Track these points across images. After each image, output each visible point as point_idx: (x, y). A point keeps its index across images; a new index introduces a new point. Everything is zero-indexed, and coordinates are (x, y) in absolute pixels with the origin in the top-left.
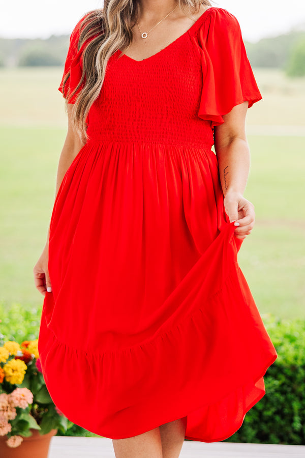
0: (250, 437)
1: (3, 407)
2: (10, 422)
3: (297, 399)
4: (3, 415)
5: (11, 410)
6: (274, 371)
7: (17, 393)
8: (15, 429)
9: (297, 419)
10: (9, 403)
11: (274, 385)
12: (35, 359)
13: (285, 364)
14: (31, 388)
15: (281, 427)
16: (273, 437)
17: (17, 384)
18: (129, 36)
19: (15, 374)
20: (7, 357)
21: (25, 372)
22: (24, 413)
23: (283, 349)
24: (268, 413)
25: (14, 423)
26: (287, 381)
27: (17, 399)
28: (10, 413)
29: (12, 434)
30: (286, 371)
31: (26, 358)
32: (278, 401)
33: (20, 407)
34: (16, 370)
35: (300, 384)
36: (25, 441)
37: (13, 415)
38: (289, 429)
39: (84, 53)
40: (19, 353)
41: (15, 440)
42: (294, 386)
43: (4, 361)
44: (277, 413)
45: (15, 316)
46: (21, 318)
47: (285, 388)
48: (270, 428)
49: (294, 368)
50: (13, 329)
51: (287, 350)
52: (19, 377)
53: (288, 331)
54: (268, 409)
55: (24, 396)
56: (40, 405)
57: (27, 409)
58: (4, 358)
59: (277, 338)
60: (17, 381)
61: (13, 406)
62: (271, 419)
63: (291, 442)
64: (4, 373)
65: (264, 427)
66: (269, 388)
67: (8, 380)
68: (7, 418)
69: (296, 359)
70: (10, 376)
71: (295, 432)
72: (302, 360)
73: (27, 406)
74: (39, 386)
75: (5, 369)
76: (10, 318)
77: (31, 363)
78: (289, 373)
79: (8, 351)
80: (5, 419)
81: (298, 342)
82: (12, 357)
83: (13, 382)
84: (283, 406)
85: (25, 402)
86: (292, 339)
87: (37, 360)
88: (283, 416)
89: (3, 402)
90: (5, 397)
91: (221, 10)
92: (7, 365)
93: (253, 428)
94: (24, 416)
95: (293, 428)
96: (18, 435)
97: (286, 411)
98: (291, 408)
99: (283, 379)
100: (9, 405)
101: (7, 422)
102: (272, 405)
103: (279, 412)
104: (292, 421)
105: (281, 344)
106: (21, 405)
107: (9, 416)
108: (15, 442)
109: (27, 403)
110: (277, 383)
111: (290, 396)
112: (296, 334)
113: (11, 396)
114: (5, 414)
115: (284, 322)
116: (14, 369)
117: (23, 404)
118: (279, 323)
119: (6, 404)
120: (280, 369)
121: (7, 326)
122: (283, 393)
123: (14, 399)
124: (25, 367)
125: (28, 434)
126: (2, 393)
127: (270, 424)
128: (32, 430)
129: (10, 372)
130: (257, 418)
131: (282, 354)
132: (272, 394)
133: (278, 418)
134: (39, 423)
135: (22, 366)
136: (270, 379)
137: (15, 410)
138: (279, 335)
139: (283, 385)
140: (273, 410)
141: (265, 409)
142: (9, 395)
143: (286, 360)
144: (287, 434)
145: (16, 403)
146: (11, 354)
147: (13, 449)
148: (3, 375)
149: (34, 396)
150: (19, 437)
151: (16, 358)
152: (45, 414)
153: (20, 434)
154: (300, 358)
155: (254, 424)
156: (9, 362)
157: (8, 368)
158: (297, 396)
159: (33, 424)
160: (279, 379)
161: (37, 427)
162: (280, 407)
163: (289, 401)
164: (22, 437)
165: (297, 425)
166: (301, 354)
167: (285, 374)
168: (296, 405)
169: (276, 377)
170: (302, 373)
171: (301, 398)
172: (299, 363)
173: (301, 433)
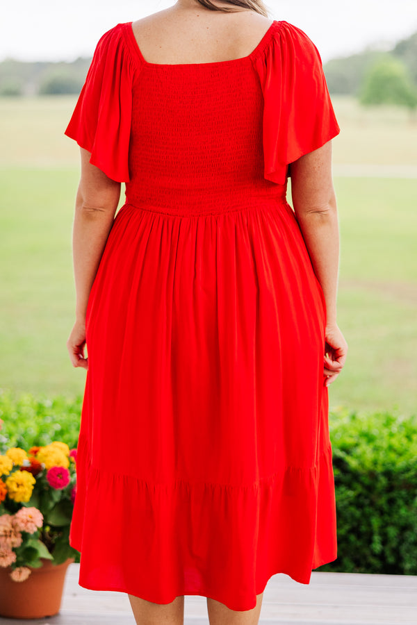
1: (5, 531)
2: (14, 550)
3: (377, 514)
4: (5, 541)
5: (15, 536)
6: (347, 478)
7: (23, 514)
8: (21, 559)
9: (377, 538)
10: (13, 526)
11: (348, 497)
12: (46, 470)
13: (361, 470)
14: (41, 507)
15: (357, 549)
16: (347, 561)
17: (23, 502)
19: (21, 489)
20: (10, 468)
21: (33, 487)
22: (32, 538)
23: (359, 451)
24: (341, 532)
25: (20, 552)
26: (365, 492)
27: (22, 521)
28: (14, 539)
29: (17, 564)
30: (363, 479)
31: (34, 469)
32: (353, 516)
33: (27, 531)
34: (22, 485)
35: (380, 495)
36: (34, 573)
37: (18, 541)
38: (366, 551)
40: (26, 462)
41: (20, 572)
42: (373, 497)
43: (7, 473)
45: (24, 410)
46: (32, 412)
47: (362, 500)
48: (343, 551)
49: (372, 475)
50: (22, 427)
51: (364, 453)
52: (25, 493)
53: (364, 428)
54: (341, 527)
55: (31, 518)
56: (53, 528)
57: (35, 534)
58: (7, 469)
59: (351, 436)
60: (23, 498)
61: (18, 530)
62: (345, 539)
63: (369, 567)
64: (7, 488)
66: (341, 501)
67: (11, 497)
68: (10, 546)
69: (375, 463)
70: (14, 492)
71: (374, 555)
72: (384, 465)
73: (35, 530)
74: (51, 505)
75: (8, 483)
76: (18, 413)
77: (40, 475)
78: (367, 481)
79: (11, 461)
80: (8, 546)
81: (378, 443)
82: (16, 468)
83: (18, 499)
84: (359, 522)
85: (33, 525)
86: (370, 439)
87: (48, 472)
88: (359, 535)
89: (5, 526)
90: (8, 519)
92: (10, 478)
94: (30, 543)
95: (372, 550)
96: (24, 566)
97: (363, 528)
98: (370, 525)
99: (359, 489)
100: (13, 529)
101: (10, 550)
102: (346, 521)
103: (354, 530)
104: (370, 541)
105: (357, 445)
106: (28, 529)
107: (13, 543)
108: (20, 575)
109: (36, 526)
110: (351, 493)
112: (375, 432)
113: (16, 518)
114: (8, 540)
116: (20, 483)
117: (31, 528)
118: (353, 417)
119: (9, 528)
120: (355, 476)
121: (15, 423)
122: (360, 506)
123: (18, 521)
124: (33, 481)
125: (37, 565)
126: (5, 513)
127: (343, 546)
128: (43, 560)
129: (14, 487)
131: (358, 457)
132: (345, 507)
133: (353, 538)
134: (51, 550)
135: (28, 480)
136: (343, 489)
137: (20, 535)
138: (354, 433)
139: (359, 496)
140: (347, 527)
142: (13, 517)
143: (362, 464)
144: (365, 557)
145: (22, 527)
146: (16, 463)
148: (4, 491)
149: (45, 517)
150: (26, 569)
151: (23, 469)
152: (59, 539)
153: (28, 564)
154: (380, 462)
156: (14, 474)
157: (12, 482)
158: (376, 510)
159: (43, 552)
160: (354, 489)
161: (49, 556)
162: (355, 524)
163: (366, 517)
164: (29, 568)
165: (377, 547)
166: (381, 457)
167: (362, 484)
168: (376, 522)
169: (349, 487)
170: (383, 481)
171: (382, 513)
172: (380, 469)
173: (381, 557)
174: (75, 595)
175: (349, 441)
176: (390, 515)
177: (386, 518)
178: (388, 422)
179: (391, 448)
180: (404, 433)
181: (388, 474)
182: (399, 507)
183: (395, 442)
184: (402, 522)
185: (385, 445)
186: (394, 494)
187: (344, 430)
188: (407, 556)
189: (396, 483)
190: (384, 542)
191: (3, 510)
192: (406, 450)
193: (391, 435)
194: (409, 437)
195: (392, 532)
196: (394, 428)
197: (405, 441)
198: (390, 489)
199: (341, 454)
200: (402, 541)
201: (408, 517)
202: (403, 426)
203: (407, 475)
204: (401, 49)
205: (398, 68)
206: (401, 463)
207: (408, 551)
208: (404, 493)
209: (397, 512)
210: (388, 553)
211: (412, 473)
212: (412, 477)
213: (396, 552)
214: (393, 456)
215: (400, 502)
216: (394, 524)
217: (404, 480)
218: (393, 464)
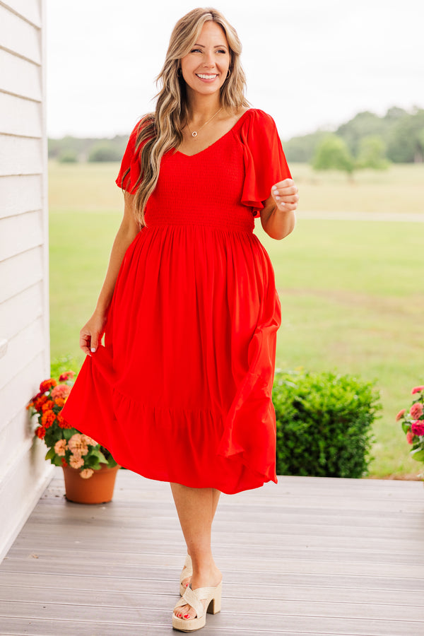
0: (283, 471)
1: (77, 445)
2: (83, 457)
3: (323, 440)
4: (77, 452)
5: (84, 448)
6: (303, 415)
8: (87, 463)
9: (322, 455)
10: (82, 442)
11: (303, 427)
13: (313, 410)
15: (309, 462)
16: (302, 470)
18: (179, 136)
22: (95, 450)
23: (311, 397)
24: (298, 451)
25: (87, 458)
26: (315, 424)
28: (83, 450)
29: (85, 467)
30: (313, 415)
32: (306, 440)
33: (91, 445)
35: (325, 426)
36: (96, 474)
37: (85, 451)
38: (316, 464)
39: (141, 152)
41: (87, 472)
42: (320, 427)
44: (307, 450)
47: (312, 429)
48: (300, 463)
49: (320, 413)
51: (314, 398)
53: (315, 382)
54: (298, 447)
57: (97, 447)
59: (306, 388)
61: (85, 444)
62: (301, 456)
63: (317, 475)
65: (295, 462)
66: (300, 430)
69: (322, 405)
71: (321, 466)
72: (327, 406)
78: (316, 417)
80: (79, 454)
84: (311, 445)
86: (318, 389)
88: (311, 453)
89: (77, 441)
90: (79, 437)
91: (259, 111)
93: (286, 463)
94: (94, 453)
95: (319, 463)
96: (89, 468)
97: (314, 448)
98: (318, 446)
99: (311, 422)
101: (80, 457)
102: (302, 444)
103: (308, 450)
104: (318, 457)
105: (309, 393)
106: (92, 443)
107: (82, 453)
108: (87, 474)
110: (306, 425)
111: (316, 436)
112: (322, 385)
114: (79, 450)
115: (312, 375)
117: (94, 443)
118: (307, 375)
120: (308, 414)
122: (311, 434)
123: (86, 438)
125: (98, 468)
127: (300, 460)
128: (102, 464)
130: (289, 455)
131: (310, 401)
132: (301, 435)
133: (306, 455)
134: (107, 457)
136: (300, 422)
137: (87, 447)
138: (307, 385)
139: (311, 427)
140: (303, 448)
141: (295, 447)
143: (313, 406)
144: (314, 468)
145: (88, 442)
147: (86, 480)
150: (91, 470)
153: (92, 467)
154: (325, 404)
155: (287, 460)
158: (322, 436)
159: (102, 459)
160: (308, 423)
161: (105, 462)
162: (308, 446)
163: (316, 441)
164: (93, 470)
165: (323, 461)
166: (326, 401)
167: (313, 418)
168: (322, 444)
169: (305, 421)
170: (327, 417)
171: (326, 438)
172: (324, 409)
173: (326, 467)
174: (122, 489)
175: (305, 391)
176: (331, 440)
177: (329, 441)
178: (331, 378)
179: (332, 395)
180: (341, 385)
181: (330, 412)
182: (338, 434)
183: (335, 391)
184: (339, 444)
185: (328, 393)
186: (334, 426)
187: (301, 383)
188: (342, 467)
189: (335, 419)
190: (327, 458)
191: (75, 431)
192: (343, 397)
193: (333, 387)
194: (344, 389)
195: (333, 451)
196: (335, 382)
197: (341, 390)
198: (332, 422)
199: (299, 399)
200: (339, 457)
201: (343, 441)
202: (340, 381)
203: (343, 413)
204: (342, 131)
205: (340, 144)
206: (339, 405)
207: (343, 464)
208: (341, 425)
209: (336, 437)
210: (330, 465)
211: (346, 412)
212: (346, 415)
213: (335, 464)
214: (333, 400)
215: (338, 431)
216: (334, 446)
217: (341, 416)
218: (334, 406)
